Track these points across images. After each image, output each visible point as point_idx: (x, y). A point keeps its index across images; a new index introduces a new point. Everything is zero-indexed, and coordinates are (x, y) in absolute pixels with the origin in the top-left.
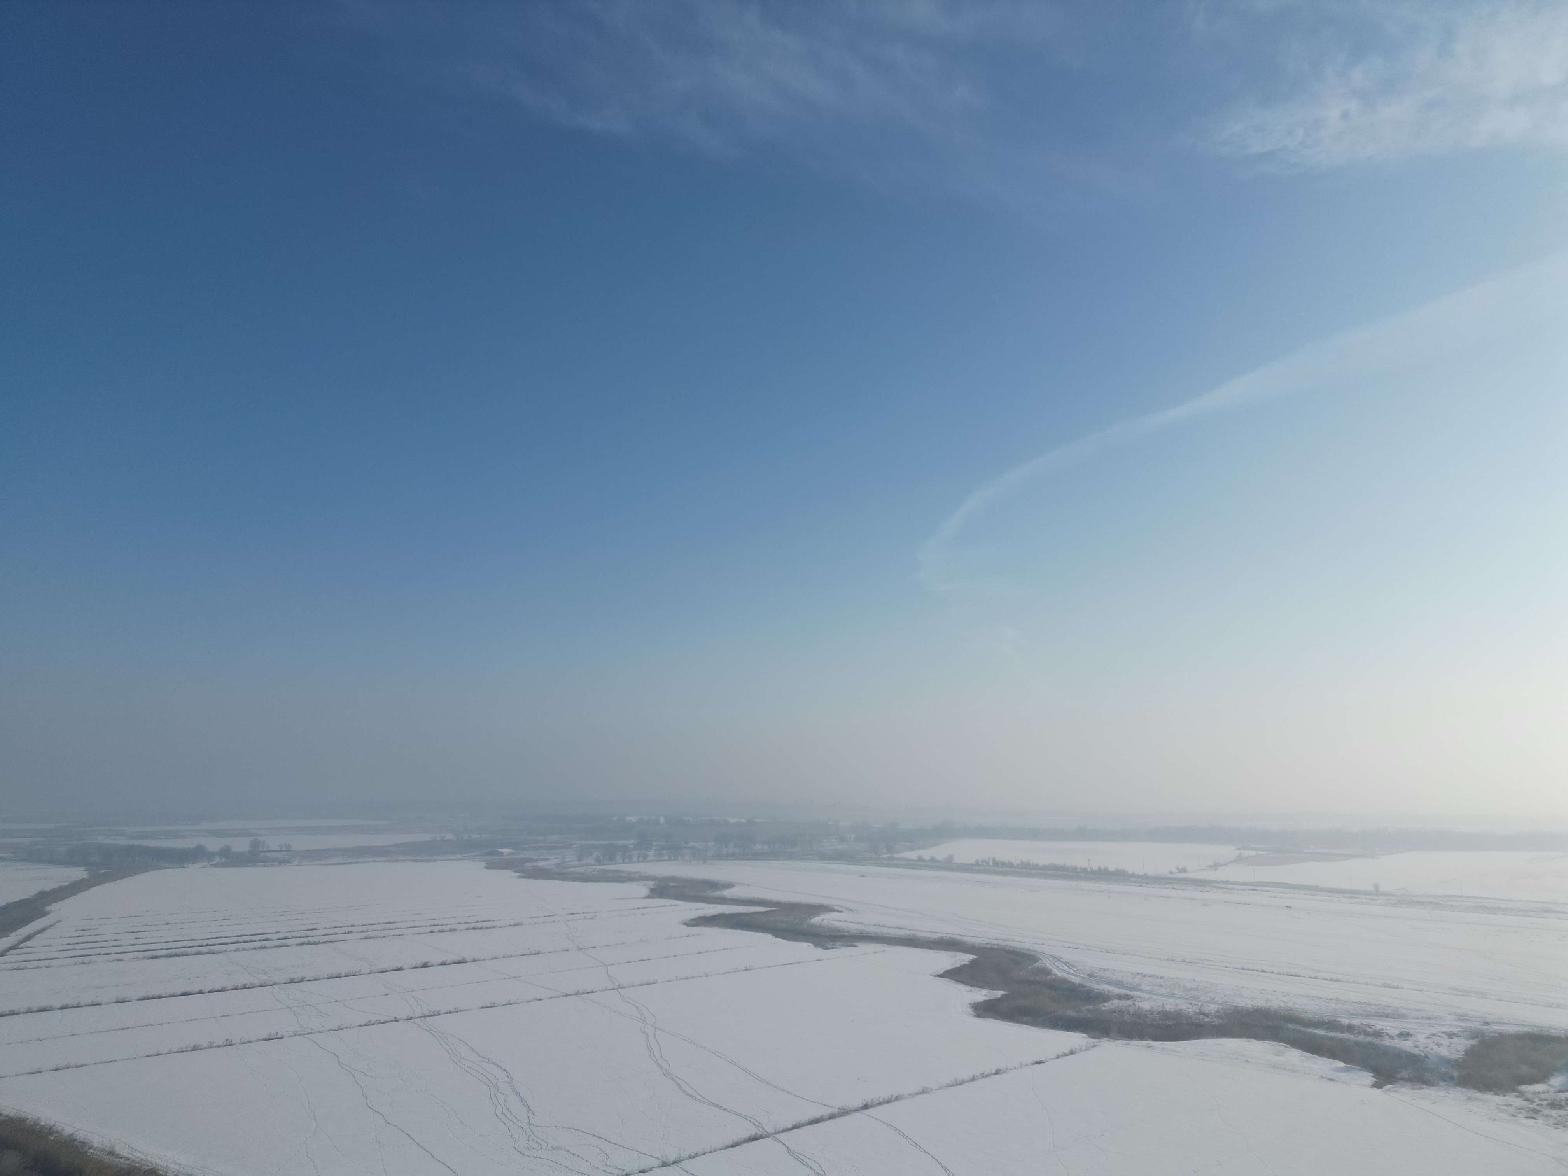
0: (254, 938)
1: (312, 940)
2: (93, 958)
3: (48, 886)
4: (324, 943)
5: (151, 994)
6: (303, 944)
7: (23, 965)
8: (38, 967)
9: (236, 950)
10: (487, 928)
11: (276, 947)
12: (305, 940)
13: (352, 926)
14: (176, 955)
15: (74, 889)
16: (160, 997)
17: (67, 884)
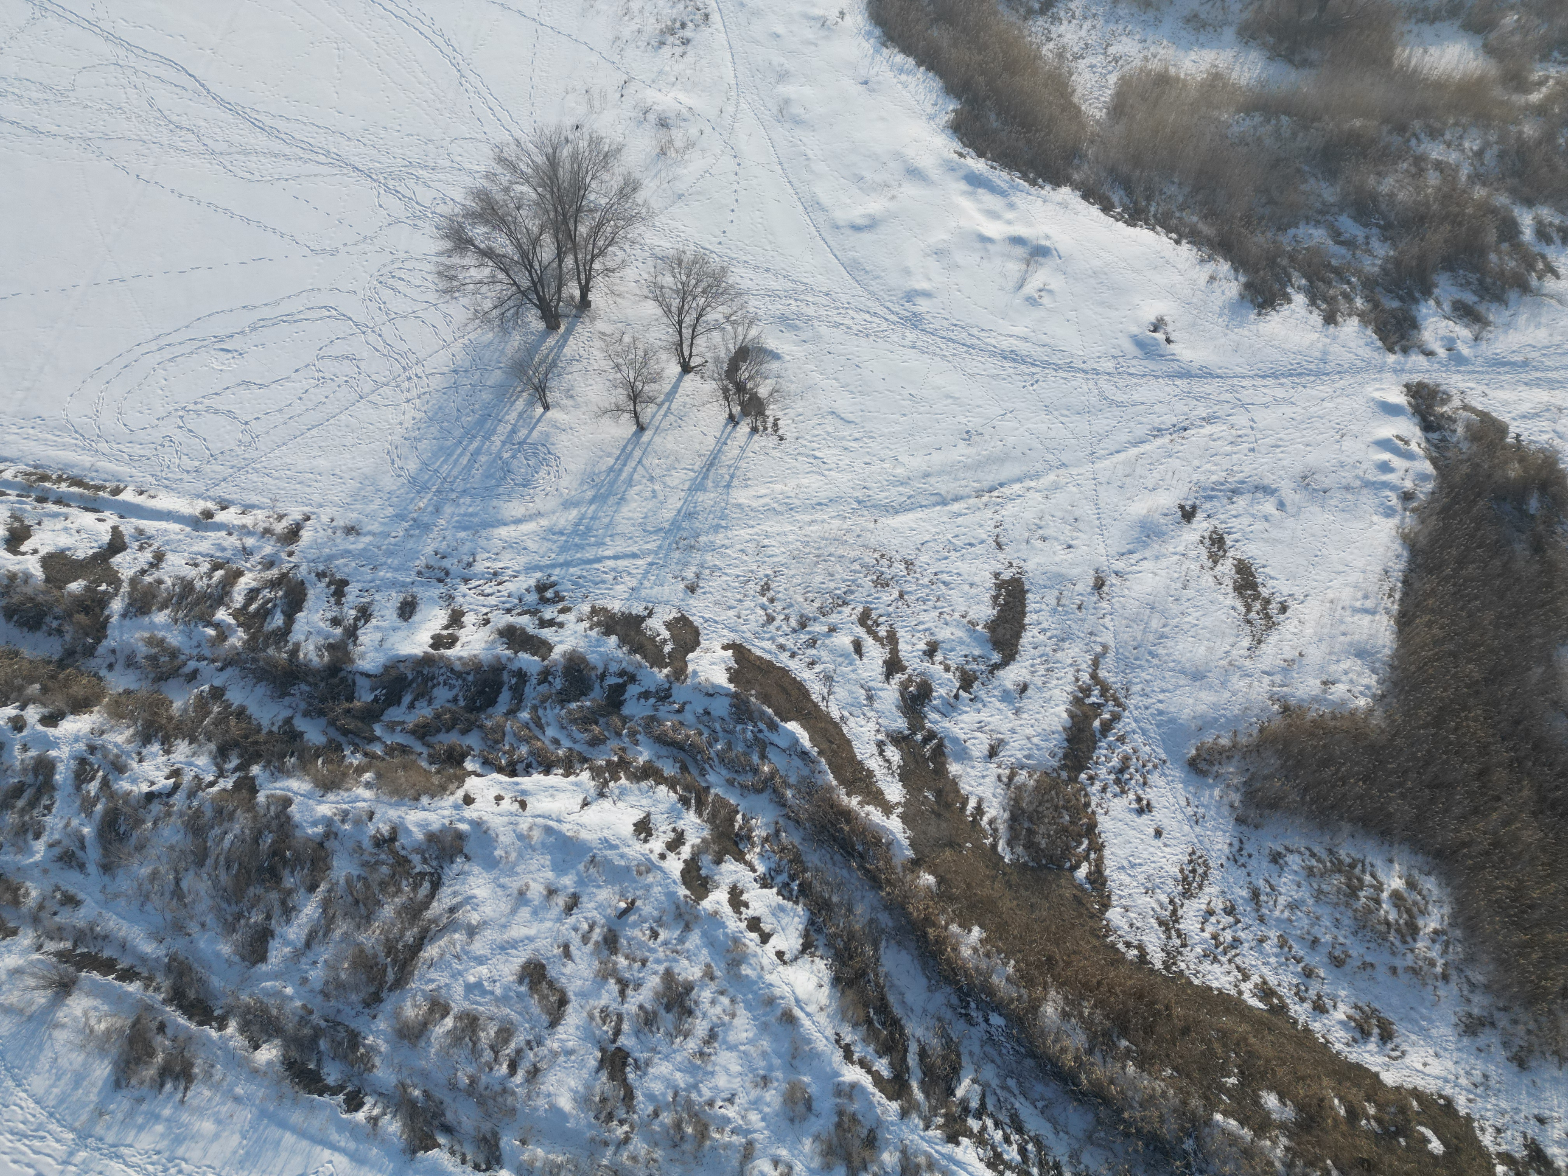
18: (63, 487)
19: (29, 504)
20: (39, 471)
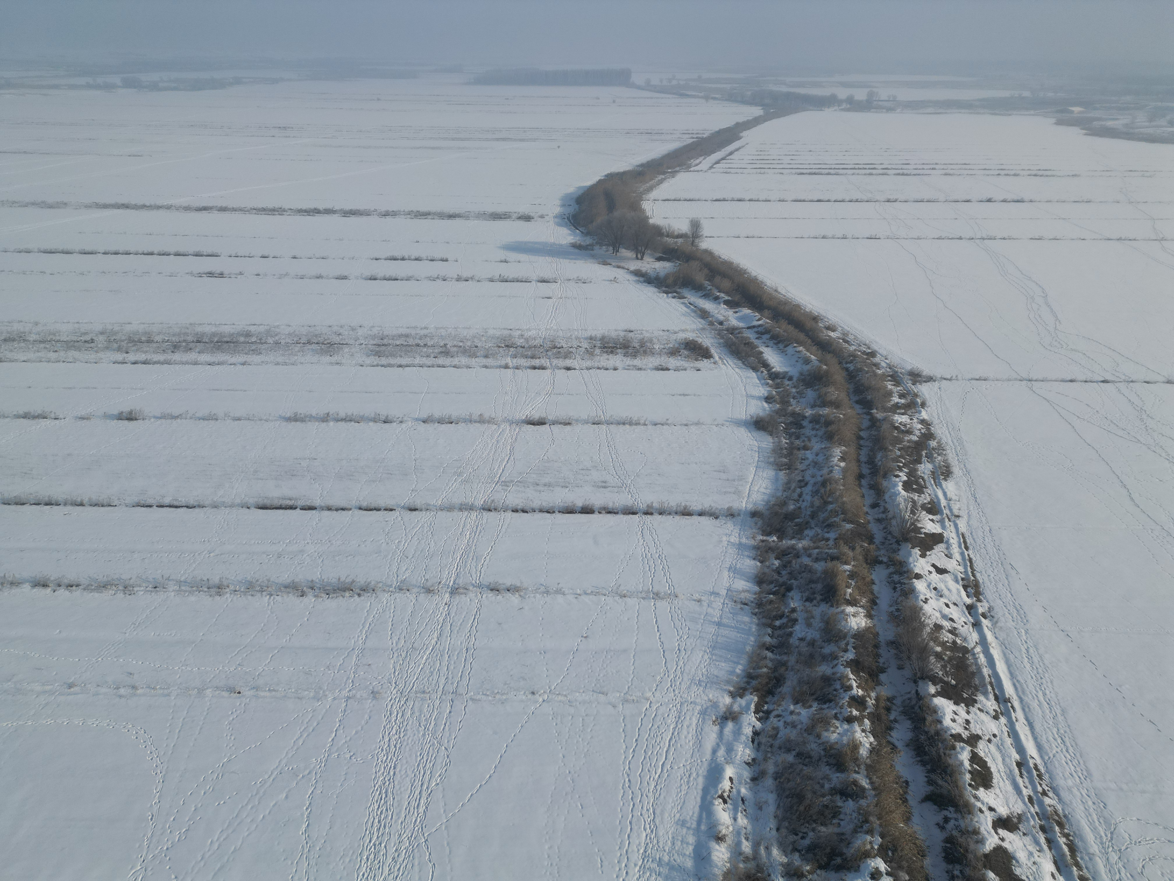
0: (865, 166)
1: (905, 172)
2: (766, 170)
3: (741, 119)
4: (914, 175)
5: (799, 198)
6: (899, 174)
7: (729, 170)
8: (736, 173)
9: (853, 174)
10: (1047, 176)
11: (880, 174)
12: (900, 171)
13: (936, 164)
14: (815, 174)
15: (756, 122)
16: (804, 201)
17: (751, 118)
18: (1062, 840)
19: (1034, 822)
20: (1064, 820)
